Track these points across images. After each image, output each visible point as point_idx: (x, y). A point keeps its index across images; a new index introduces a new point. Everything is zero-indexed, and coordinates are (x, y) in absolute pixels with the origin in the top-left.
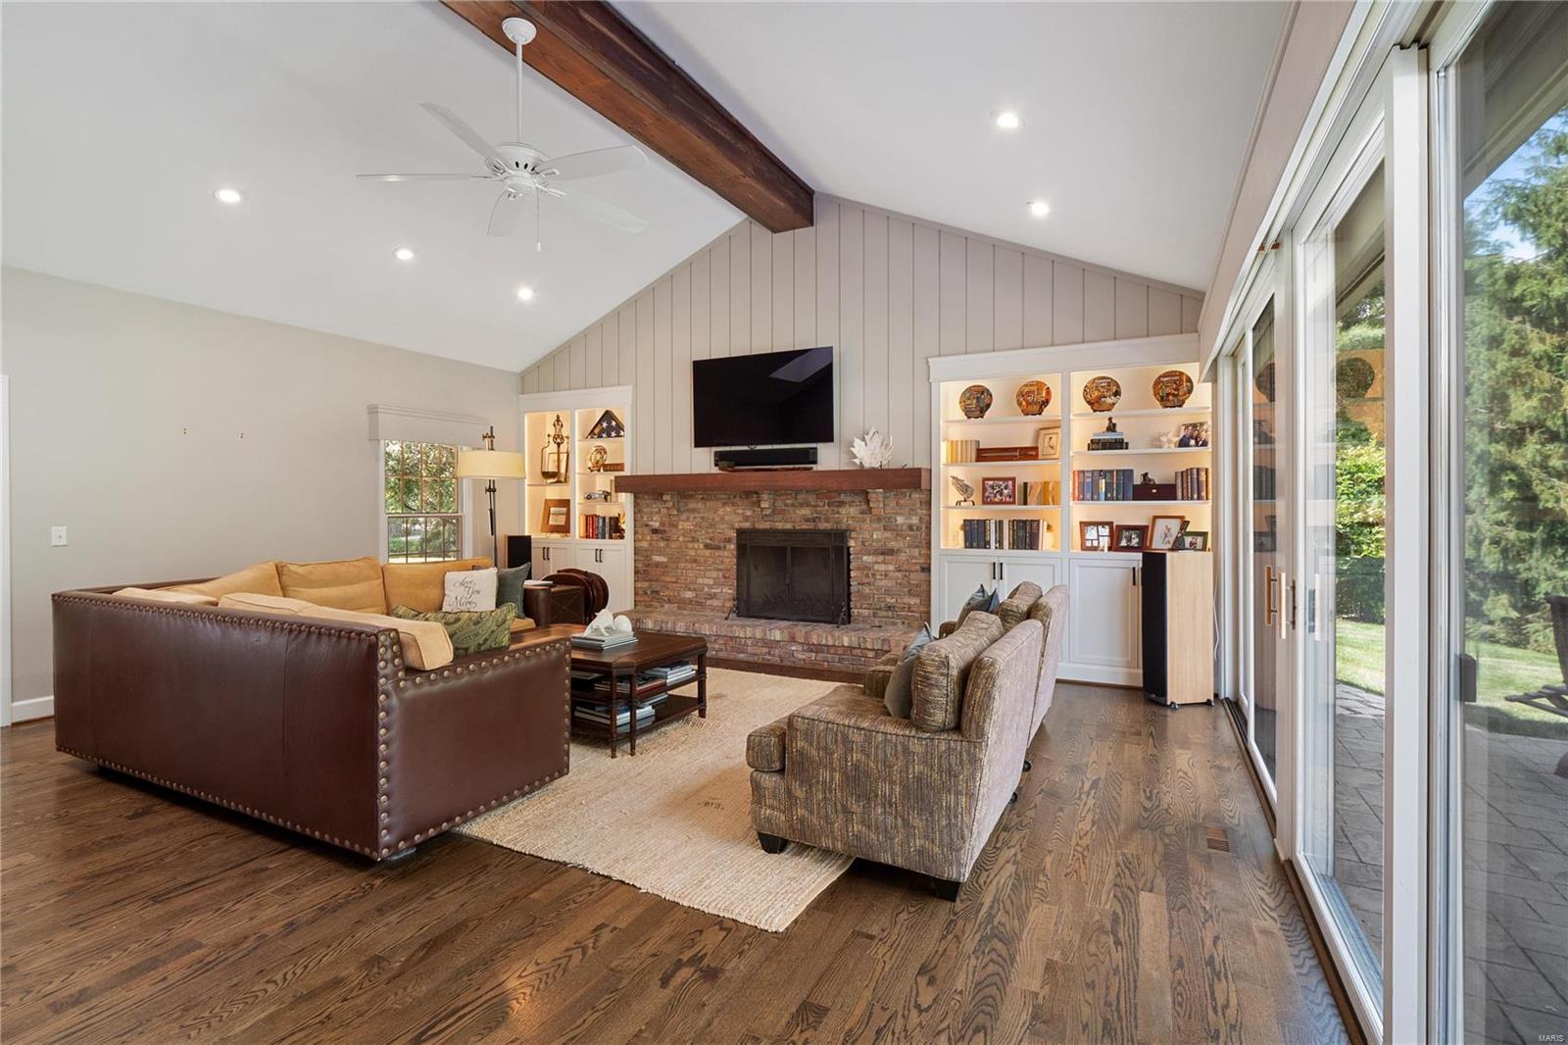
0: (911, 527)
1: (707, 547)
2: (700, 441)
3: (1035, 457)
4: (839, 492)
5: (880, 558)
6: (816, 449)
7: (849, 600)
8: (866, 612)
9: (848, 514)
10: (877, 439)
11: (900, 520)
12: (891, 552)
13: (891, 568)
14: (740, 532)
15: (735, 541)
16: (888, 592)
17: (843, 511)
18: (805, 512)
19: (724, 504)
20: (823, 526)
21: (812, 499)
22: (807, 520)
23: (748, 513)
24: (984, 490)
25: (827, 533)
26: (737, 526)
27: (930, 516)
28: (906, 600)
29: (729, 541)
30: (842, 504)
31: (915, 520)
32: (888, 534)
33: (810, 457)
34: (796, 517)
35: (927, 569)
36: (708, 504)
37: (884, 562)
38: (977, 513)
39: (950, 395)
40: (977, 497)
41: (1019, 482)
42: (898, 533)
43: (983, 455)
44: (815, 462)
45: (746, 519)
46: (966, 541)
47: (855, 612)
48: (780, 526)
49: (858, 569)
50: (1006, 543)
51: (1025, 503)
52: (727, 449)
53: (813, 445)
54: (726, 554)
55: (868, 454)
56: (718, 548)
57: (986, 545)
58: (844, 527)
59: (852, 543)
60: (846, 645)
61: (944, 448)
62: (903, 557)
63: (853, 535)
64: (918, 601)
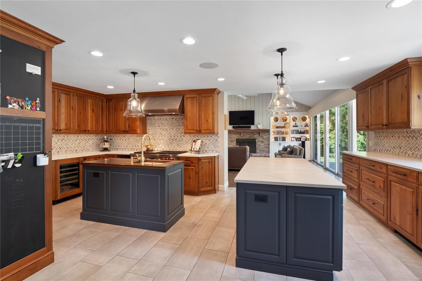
0: (266, 138)
1: (230, 142)
2: (230, 124)
3: (285, 128)
4: (254, 133)
5: (261, 143)
6: (251, 126)
7: (256, 149)
8: (259, 151)
9: (256, 136)
10: (262, 125)
11: (264, 137)
12: (263, 142)
13: (263, 144)
14: (237, 139)
15: (236, 140)
16: (262, 148)
17: (255, 136)
18: (249, 136)
19: (234, 135)
20: (251, 138)
21: (249, 134)
22: (249, 137)
23: (238, 136)
24: (277, 133)
25: (252, 139)
26: (236, 138)
27: (269, 136)
28: (266, 149)
29: (235, 140)
30: (255, 134)
31: (267, 137)
32: (262, 139)
33: (250, 127)
34: (247, 137)
35: (269, 144)
36: (231, 134)
37: (262, 143)
38: (276, 136)
39: (272, 118)
40: (276, 133)
41: (282, 131)
42: (264, 139)
43: (277, 127)
44: (251, 128)
45: (238, 137)
46: (275, 140)
47: (257, 151)
48: (244, 138)
49: (258, 145)
50: (281, 140)
51: (283, 134)
52: (236, 126)
53: (250, 125)
54: (234, 143)
55: (260, 127)
56: (232, 142)
57: (278, 141)
58: (255, 138)
59: (256, 141)
60: (259, 155)
61: (272, 126)
62: (265, 143)
63: (257, 139)
64: (267, 149)
